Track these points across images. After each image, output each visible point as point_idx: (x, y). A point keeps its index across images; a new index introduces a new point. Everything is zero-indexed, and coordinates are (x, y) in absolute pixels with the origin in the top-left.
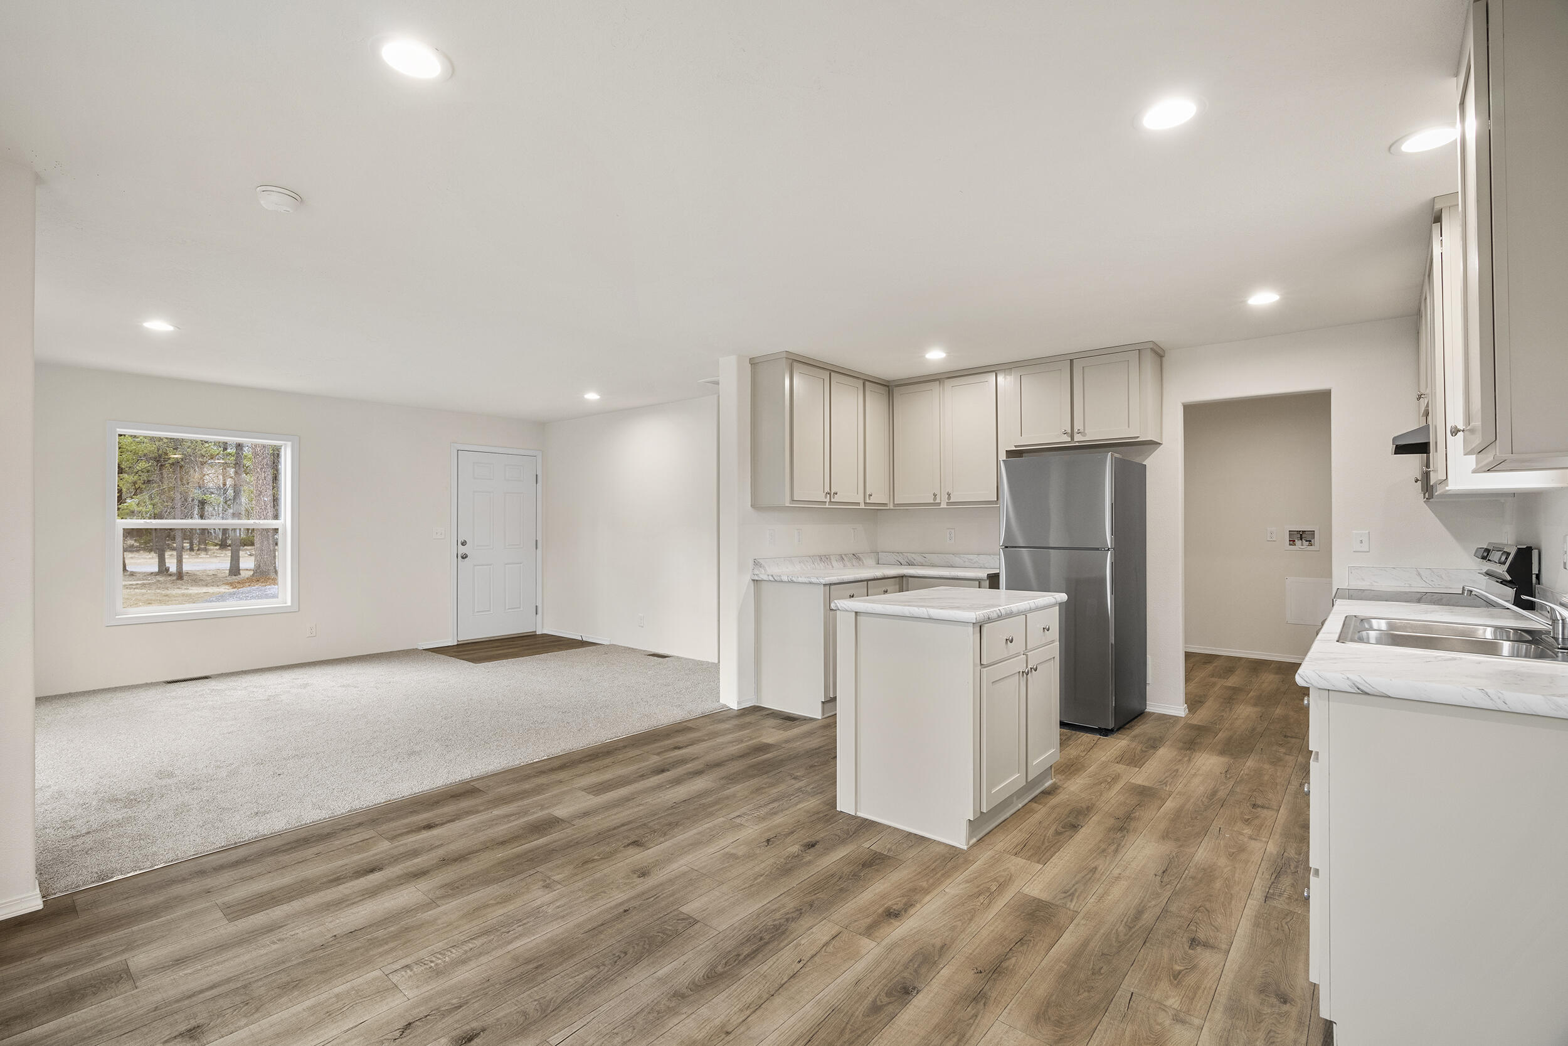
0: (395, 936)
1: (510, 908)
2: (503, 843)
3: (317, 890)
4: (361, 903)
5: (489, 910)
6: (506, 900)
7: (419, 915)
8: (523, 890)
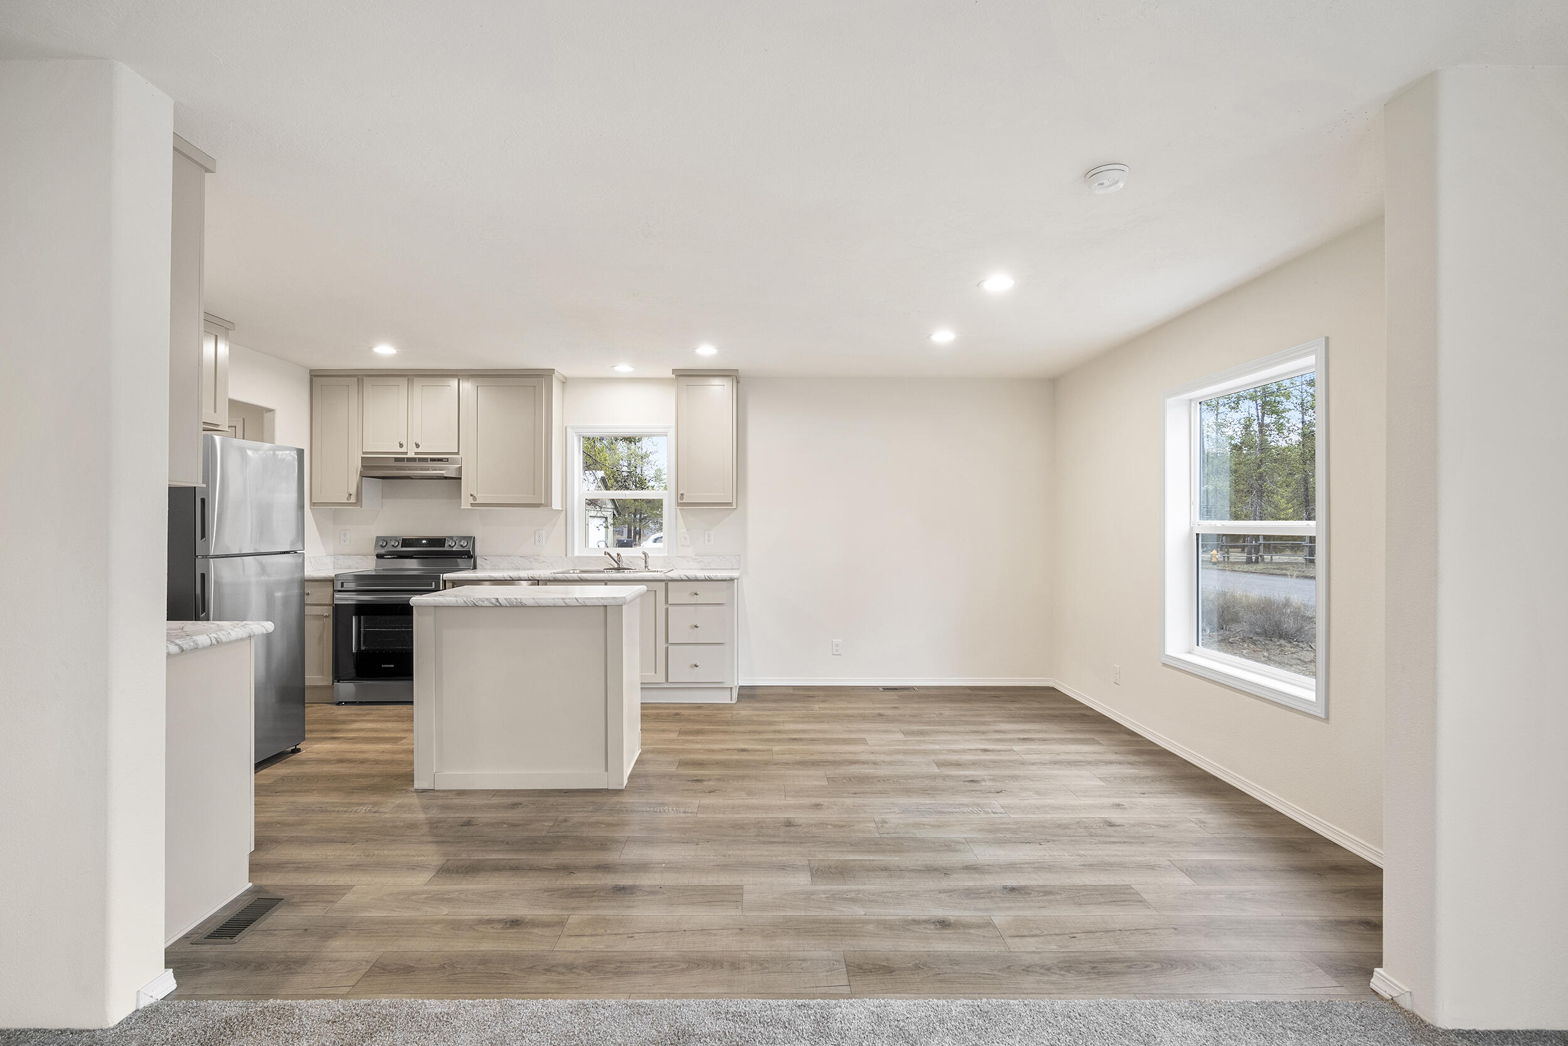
0: (998, 830)
1: (918, 820)
2: (885, 869)
3: (1064, 889)
4: (1023, 861)
5: (933, 823)
6: (916, 825)
7: (981, 837)
8: (902, 826)
